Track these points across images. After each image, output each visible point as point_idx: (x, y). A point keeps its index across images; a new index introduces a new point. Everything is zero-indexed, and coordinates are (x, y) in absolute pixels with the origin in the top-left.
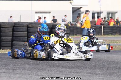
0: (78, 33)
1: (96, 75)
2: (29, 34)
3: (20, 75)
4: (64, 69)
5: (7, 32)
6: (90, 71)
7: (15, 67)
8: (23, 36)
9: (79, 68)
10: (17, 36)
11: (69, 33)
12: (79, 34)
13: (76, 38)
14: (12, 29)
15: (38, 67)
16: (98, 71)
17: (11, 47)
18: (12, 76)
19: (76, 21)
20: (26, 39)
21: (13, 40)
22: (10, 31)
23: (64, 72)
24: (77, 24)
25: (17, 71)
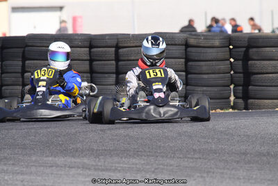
20: (184, 78)
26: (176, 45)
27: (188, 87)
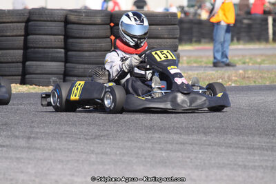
0: (204, 38)
1: (251, 151)
2: (71, 40)
3: (47, 154)
4: (165, 136)
5: (9, 36)
6: (235, 139)
7: (31, 133)
8: (53, 46)
9: (205, 133)
10: (38, 46)
11: (178, 36)
12: (207, 40)
13: (198, 50)
14: (23, 28)
15: (94, 130)
16: (257, 141)
17: (20, 77)
18: (24, 155)
19: (198, 4)
20: (63, 55)
21: (26, 58)
22: (19, 33)
23: (167, 143)
24: (199, 11)
25: (39, 141)
26: (55, 21)
27: (68, 65)
